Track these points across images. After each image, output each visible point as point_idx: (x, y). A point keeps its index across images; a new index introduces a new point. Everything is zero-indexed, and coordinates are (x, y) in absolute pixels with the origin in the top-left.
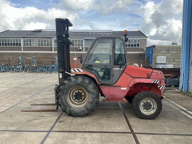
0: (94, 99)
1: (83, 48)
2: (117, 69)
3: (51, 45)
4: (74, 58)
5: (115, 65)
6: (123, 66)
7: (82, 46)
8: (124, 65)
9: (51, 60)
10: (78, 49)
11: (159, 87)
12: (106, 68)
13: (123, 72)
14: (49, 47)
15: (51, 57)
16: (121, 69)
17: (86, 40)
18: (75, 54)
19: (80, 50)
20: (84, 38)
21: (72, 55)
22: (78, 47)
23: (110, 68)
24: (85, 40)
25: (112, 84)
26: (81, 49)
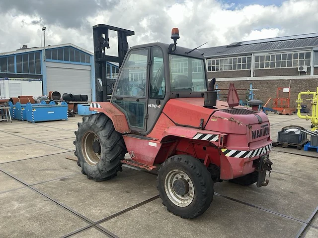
0: (106, 156)
1: (309, 69)
2: (153, 106)
3: (249, 66)
4: (284, 89)
5: (150, 98)
6: (161, 101)
7: (308, 63)
8: (163, 99)
9: (245, 92)
10: (299, 71)
11: (223, 150)
12: (138, 103)
13: (162, 112)
14: (246, 69)
15: (244, 88)
16: (159, 107)
17: (316, 53)
18: (288, 80)
19: (303, 73)
20: (312, 48)
21: (283, 83)
22: (299, 67)
23: (144, 104)
24: (315, 51)
25: (145, 133)
26: (305, 69)
